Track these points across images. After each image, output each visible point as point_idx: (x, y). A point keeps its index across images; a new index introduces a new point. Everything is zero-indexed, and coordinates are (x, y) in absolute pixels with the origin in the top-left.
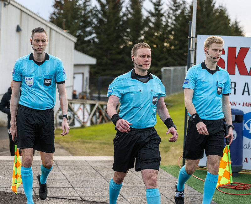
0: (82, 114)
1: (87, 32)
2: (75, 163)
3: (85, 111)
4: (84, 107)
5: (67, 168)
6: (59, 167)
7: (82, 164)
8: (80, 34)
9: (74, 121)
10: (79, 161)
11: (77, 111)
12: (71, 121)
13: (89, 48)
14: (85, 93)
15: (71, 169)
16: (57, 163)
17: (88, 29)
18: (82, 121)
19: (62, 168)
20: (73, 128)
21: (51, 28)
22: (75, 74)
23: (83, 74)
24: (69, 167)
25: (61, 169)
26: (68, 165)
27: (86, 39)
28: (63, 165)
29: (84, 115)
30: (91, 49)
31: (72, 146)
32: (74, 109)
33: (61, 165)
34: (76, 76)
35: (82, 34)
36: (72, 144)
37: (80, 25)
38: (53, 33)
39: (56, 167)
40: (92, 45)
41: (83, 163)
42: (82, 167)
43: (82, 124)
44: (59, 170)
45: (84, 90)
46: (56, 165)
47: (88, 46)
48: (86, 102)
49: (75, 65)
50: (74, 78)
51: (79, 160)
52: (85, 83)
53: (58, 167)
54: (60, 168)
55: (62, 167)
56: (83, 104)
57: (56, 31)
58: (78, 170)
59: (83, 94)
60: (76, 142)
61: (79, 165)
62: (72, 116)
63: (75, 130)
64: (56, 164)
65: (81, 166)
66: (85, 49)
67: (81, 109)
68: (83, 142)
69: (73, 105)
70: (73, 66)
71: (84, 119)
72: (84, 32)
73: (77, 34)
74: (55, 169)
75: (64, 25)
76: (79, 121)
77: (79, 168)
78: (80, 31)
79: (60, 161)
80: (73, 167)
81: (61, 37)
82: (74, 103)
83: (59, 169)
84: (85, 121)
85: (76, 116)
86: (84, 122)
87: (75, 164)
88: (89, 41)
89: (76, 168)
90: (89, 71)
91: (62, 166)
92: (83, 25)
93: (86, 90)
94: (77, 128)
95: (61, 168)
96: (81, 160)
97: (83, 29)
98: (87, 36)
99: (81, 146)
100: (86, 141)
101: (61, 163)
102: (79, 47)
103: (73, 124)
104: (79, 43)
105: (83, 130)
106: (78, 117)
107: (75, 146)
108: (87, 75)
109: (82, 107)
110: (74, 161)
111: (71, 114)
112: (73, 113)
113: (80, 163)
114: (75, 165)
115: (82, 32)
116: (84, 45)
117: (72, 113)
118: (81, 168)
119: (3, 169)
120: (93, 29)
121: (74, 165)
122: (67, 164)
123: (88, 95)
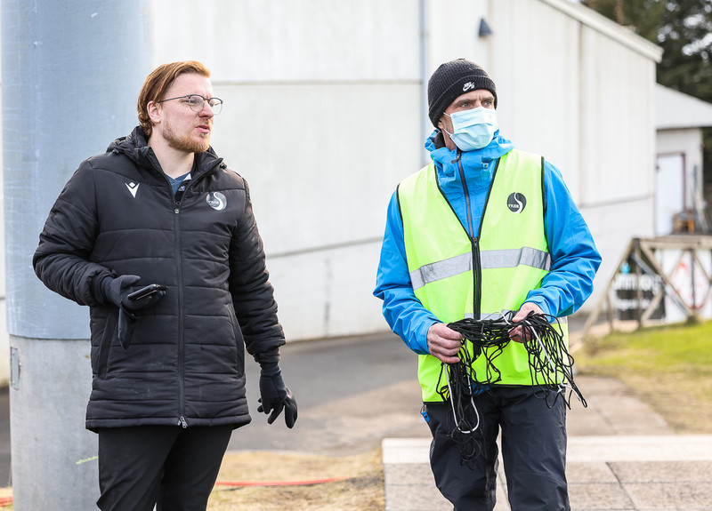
0: (688, 281)
1: (690, 29)
2: (680, 472)
3: (698, 271)
4: (694, 259)
5: (653, 492)
6: (627, 488)
7: (706, 475)
8: (668, 36)
9: (662, 302)
10: (693, 462)
11: (672, 273)
12: (655, 304)
13: (696, 78)
14: (693, 211)
15: (669, 496)
16: (620, 475)
17: (693, 21)
18: (689, 302)
19: (638, 492)
20: (661, 328)
21: (581, 23)
22: (659, 155)
23: (683, 155)
24: (662, 490)
25: (633, 498)
26: (655, 480)
27: (688, 50)
28: (640, 480)
29: (693, 284)
30: (704, 81)
31: (660, 387)
32: (661, 266)
33: (631, 480)
34: (663, 162)
35: (675, 36)
36: (660, 381)
37: (667, 10)
38: (590, 36)
39: (618, 488)
40: (706, 68)
41: (708, 472)
42: (708, 489)
43: (690, 312)
44: (627, 500)
45: (689, 204)
46: (615, 480)
47: (694, 71)
48: (699, 243)
49: (661, 131)
50: (657, 168)
51: (694, 458)
52: (690, 182)
53: (622, 487)
54: (630, 493)
55: (638, 488)
56: (691, 250)
57: (599, 32)
58: (692, 500)
59: (685, 215)
60: (674, 372)
61: (695, 478)
62: (657, 291)
63: (667, 333)
64: (616, 476)
65: (702, 483)
66: (687, 80)
67: (683, 265)
68: (697, 374)
69: (658, 254)
70: (652, 133)
71: (694, 295)
72: (680, 29)
73: (661, 37)
74: (611, 499)
75: (619, 12)
76: (681, 306)
77: (697, 492)
78: (668, 29)
79: (630, 464)
80: (676, 490)
81: (615, 46)
82: (662, 250)
83: (628, 496)
84: (699, 302)
85: (668, 289)
86: (694, 307)
87: (680, 475)
88: (696, 57)
89: (687, 490)
90: (702, 146)
91: (636, 483)
92: (678, 10)
93: (694, 203)
94: (674, 326)
95: (634, 493)
96: (701, 458)
97: (677, 22)
98: (689, 42)
99: (689, 384)
100: (704, 368)
101: (634, 473)
102: (669, 76)
103: (661, 312)
104: (668, 63)
105: (692, 331)
106: (677, 292)
107: (670, 387)
108: (696, 158)
109: (687, 258)
110: (677, 463)
111: (655, 282)
112: (660, 279)
113: (699, 473)
114: (683, 479)
115: (675, 29)
116: (683, 70)
117: (658, 278)
118: (701, 491)
119: (434, 502)
120: (707, 21)
121: (679, 479)
122: (654, 477)
123: (701, 218)
